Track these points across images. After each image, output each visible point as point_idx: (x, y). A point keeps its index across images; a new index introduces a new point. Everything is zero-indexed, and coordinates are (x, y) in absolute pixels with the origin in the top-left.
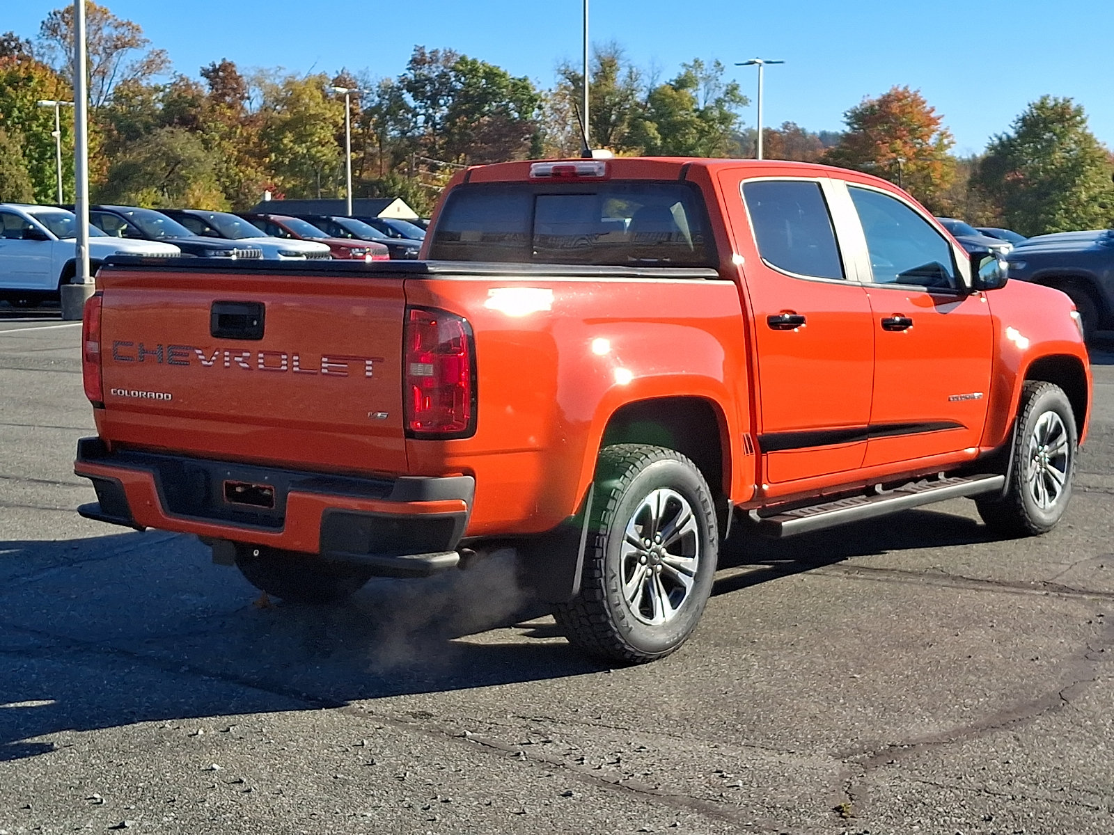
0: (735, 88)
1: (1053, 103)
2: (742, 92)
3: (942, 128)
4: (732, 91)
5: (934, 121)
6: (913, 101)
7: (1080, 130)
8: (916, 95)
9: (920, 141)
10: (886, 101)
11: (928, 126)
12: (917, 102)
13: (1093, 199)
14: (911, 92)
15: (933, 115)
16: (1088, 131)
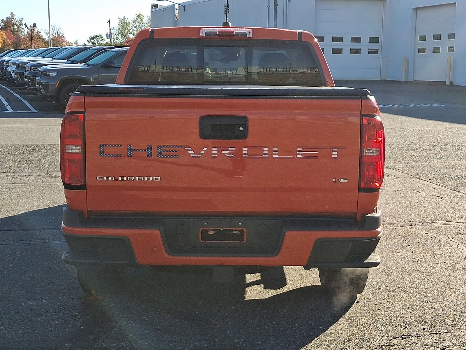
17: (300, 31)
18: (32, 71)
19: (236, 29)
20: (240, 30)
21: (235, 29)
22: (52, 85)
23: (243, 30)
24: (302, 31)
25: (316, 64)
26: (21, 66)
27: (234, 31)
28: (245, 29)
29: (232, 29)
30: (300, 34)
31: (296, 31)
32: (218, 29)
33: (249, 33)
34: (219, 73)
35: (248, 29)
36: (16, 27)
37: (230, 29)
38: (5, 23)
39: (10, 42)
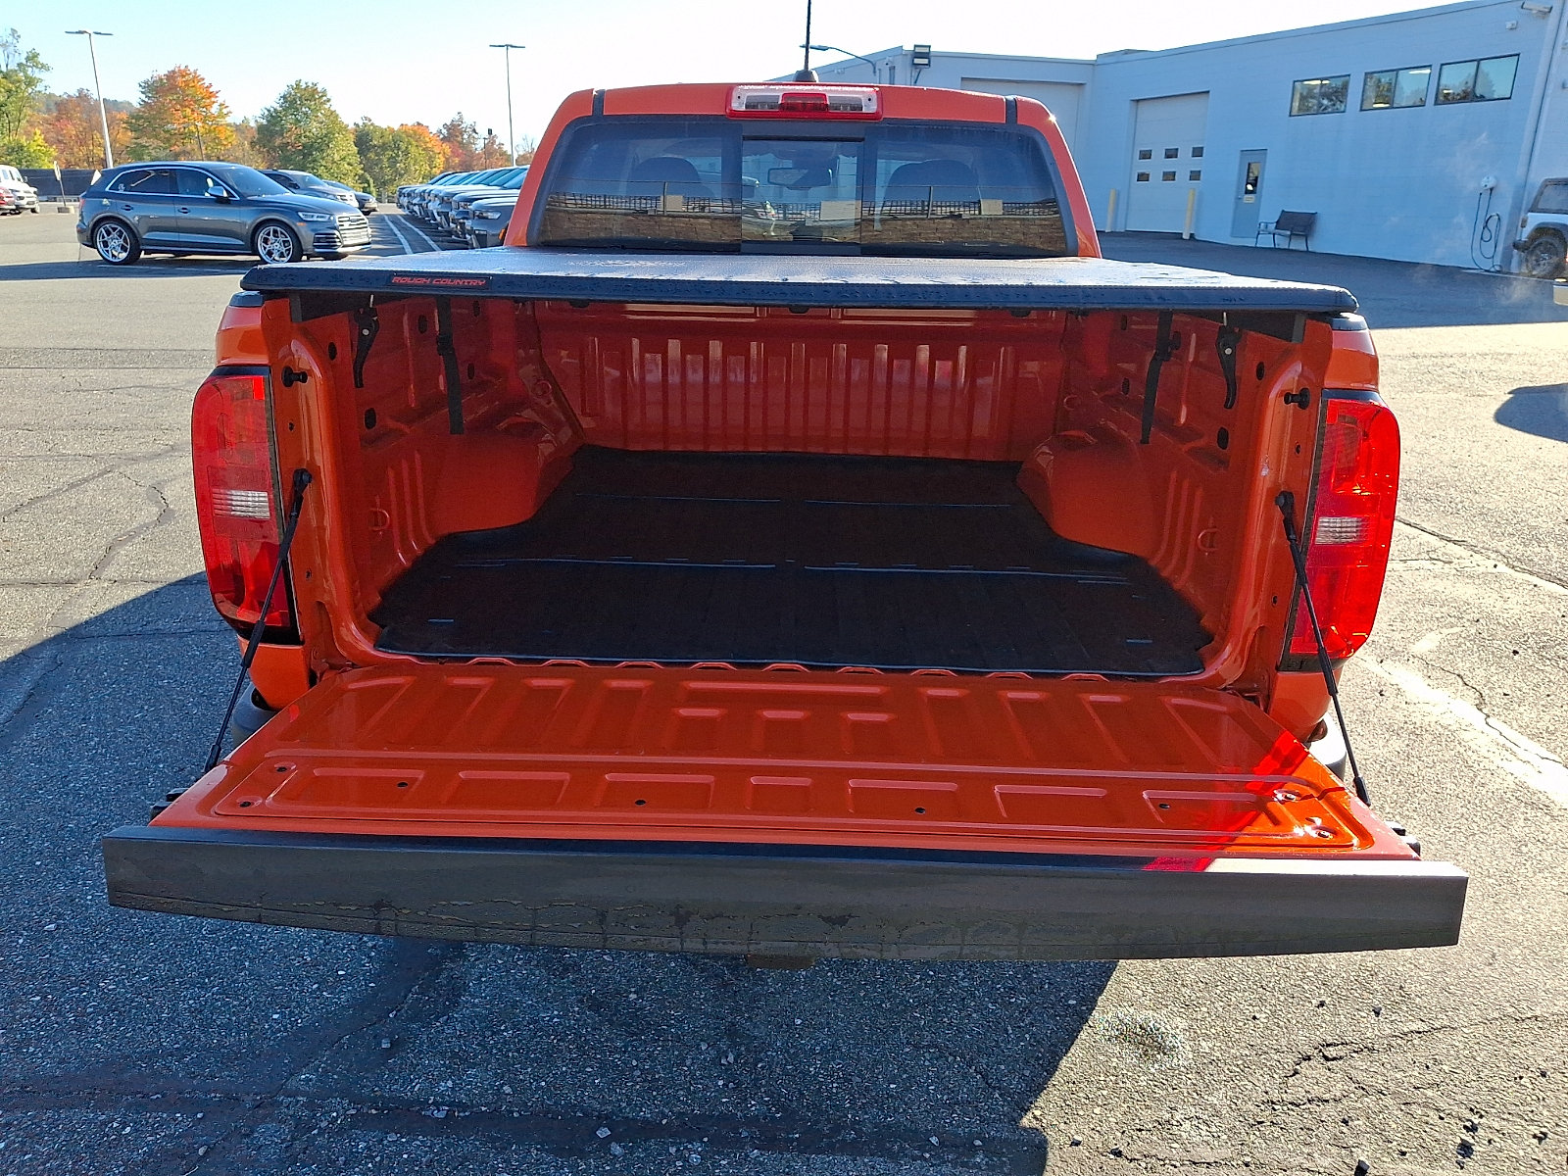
0: (36, 55)
1: (304, 86)
2: (41, 59)
3: (220, 100)
4: (32, 57)
5: (212, 95)
6: (194, 77)
7: (327, 107)
8: (195, 73)
9: (204, 109)
10: (171, 75)
11: (209, 97)
12: (196, 78)
13: (343, 159)
14: (192, 71)
15: (211, 90)
16: (332, 109)
17: (1011, 98)
18: (461, 209)
19: (833, 88)
20: (842, 92)
21: (829, 88)
22: (493, 235)
23: (850, 92)
24: (1015, 97)
25: (1054, 191)
26: (446, 200)
27: (828, 95)
28: (858, 89)
29: (820, 88)
30: (1012, 107)
31: (999, 97)
32: (781, 87)
33: (870, 100)
34: (790, 216)
35: (865, 89)
36: (466, 136)
37: (816, 87)
38: (448, 130)
39: (457, 160)
